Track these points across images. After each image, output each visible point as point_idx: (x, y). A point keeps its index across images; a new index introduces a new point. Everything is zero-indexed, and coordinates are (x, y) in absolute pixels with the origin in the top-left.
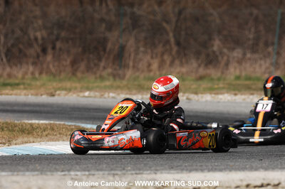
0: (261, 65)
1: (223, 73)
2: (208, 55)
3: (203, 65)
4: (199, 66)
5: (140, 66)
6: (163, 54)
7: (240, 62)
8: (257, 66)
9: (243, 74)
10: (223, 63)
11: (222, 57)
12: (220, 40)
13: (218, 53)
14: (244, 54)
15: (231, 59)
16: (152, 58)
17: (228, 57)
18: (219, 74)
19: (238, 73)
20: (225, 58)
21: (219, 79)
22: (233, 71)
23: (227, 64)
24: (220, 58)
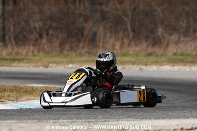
0: (191, 45)
1: (164, 51)
2: (154, 39)
3: (151, 46)
4: (148, 46)
5: (107, 46)
6: (123, 38)
7: (176, 43)
8: (188, 46)
9: (179, 51)
10: (164, 44)
11: (164, 40)
12: (163, 28)
13: (161, 37)
14: (179, 38)
15: (170, 41)
16: (116, 40)
17: (168, 40)
18: (162, 52)
19: (175, 51)
20: (166, 41)
21: (162, 55)
22: (172, 50)
23: (167, 45)
24: (162, 41)
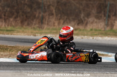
0: (101, 25)
1: (85, 27)
2: (79, 20)
3: (76, 24)
4: (75, 24)
5: (50, 24)
6: (60, 19)
7: (92, 23)
8: (100, 25)
9: (94, 28)
10: (84, 24)
11: (85, 21)
12: (84, 14)
13: (83, 19)
14: (94, 21)
15: (88, 22)
16: (55, 20)
18: (83, 28)
19: (91, 28)
20: (86, 22)
21: (83, 30)
22: (89, 27)
23: (87, 24)
24: (84, 22)
